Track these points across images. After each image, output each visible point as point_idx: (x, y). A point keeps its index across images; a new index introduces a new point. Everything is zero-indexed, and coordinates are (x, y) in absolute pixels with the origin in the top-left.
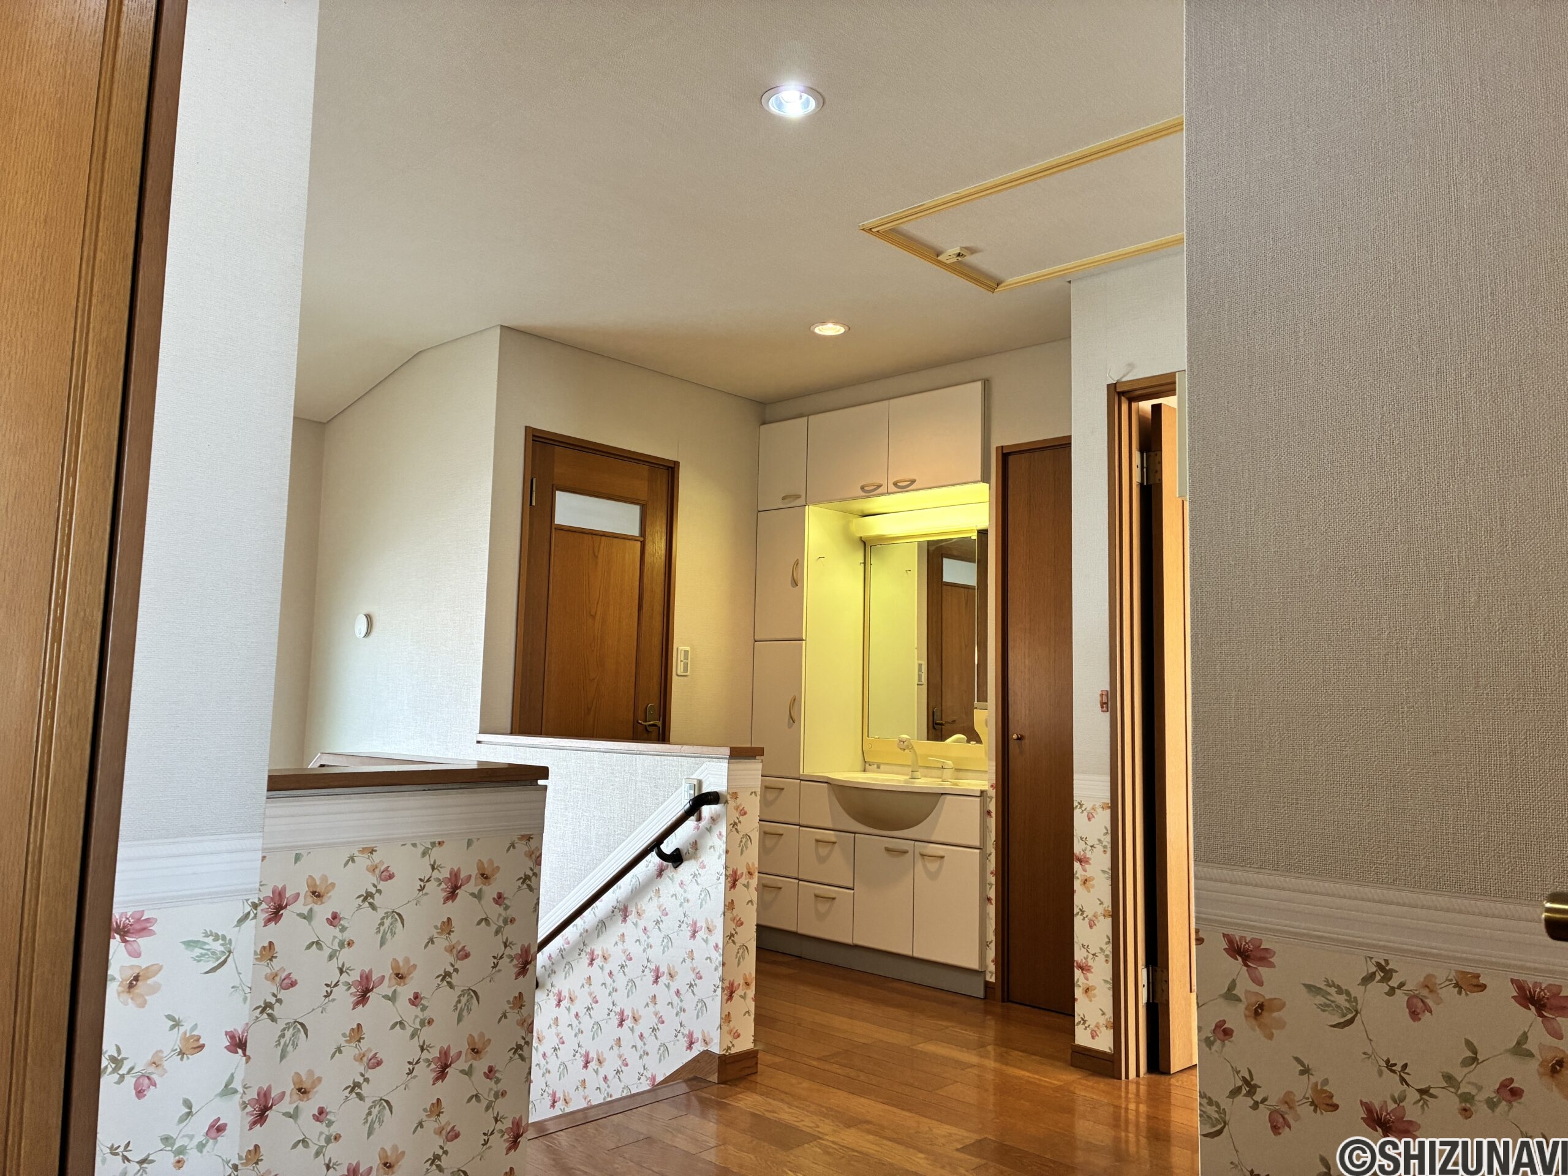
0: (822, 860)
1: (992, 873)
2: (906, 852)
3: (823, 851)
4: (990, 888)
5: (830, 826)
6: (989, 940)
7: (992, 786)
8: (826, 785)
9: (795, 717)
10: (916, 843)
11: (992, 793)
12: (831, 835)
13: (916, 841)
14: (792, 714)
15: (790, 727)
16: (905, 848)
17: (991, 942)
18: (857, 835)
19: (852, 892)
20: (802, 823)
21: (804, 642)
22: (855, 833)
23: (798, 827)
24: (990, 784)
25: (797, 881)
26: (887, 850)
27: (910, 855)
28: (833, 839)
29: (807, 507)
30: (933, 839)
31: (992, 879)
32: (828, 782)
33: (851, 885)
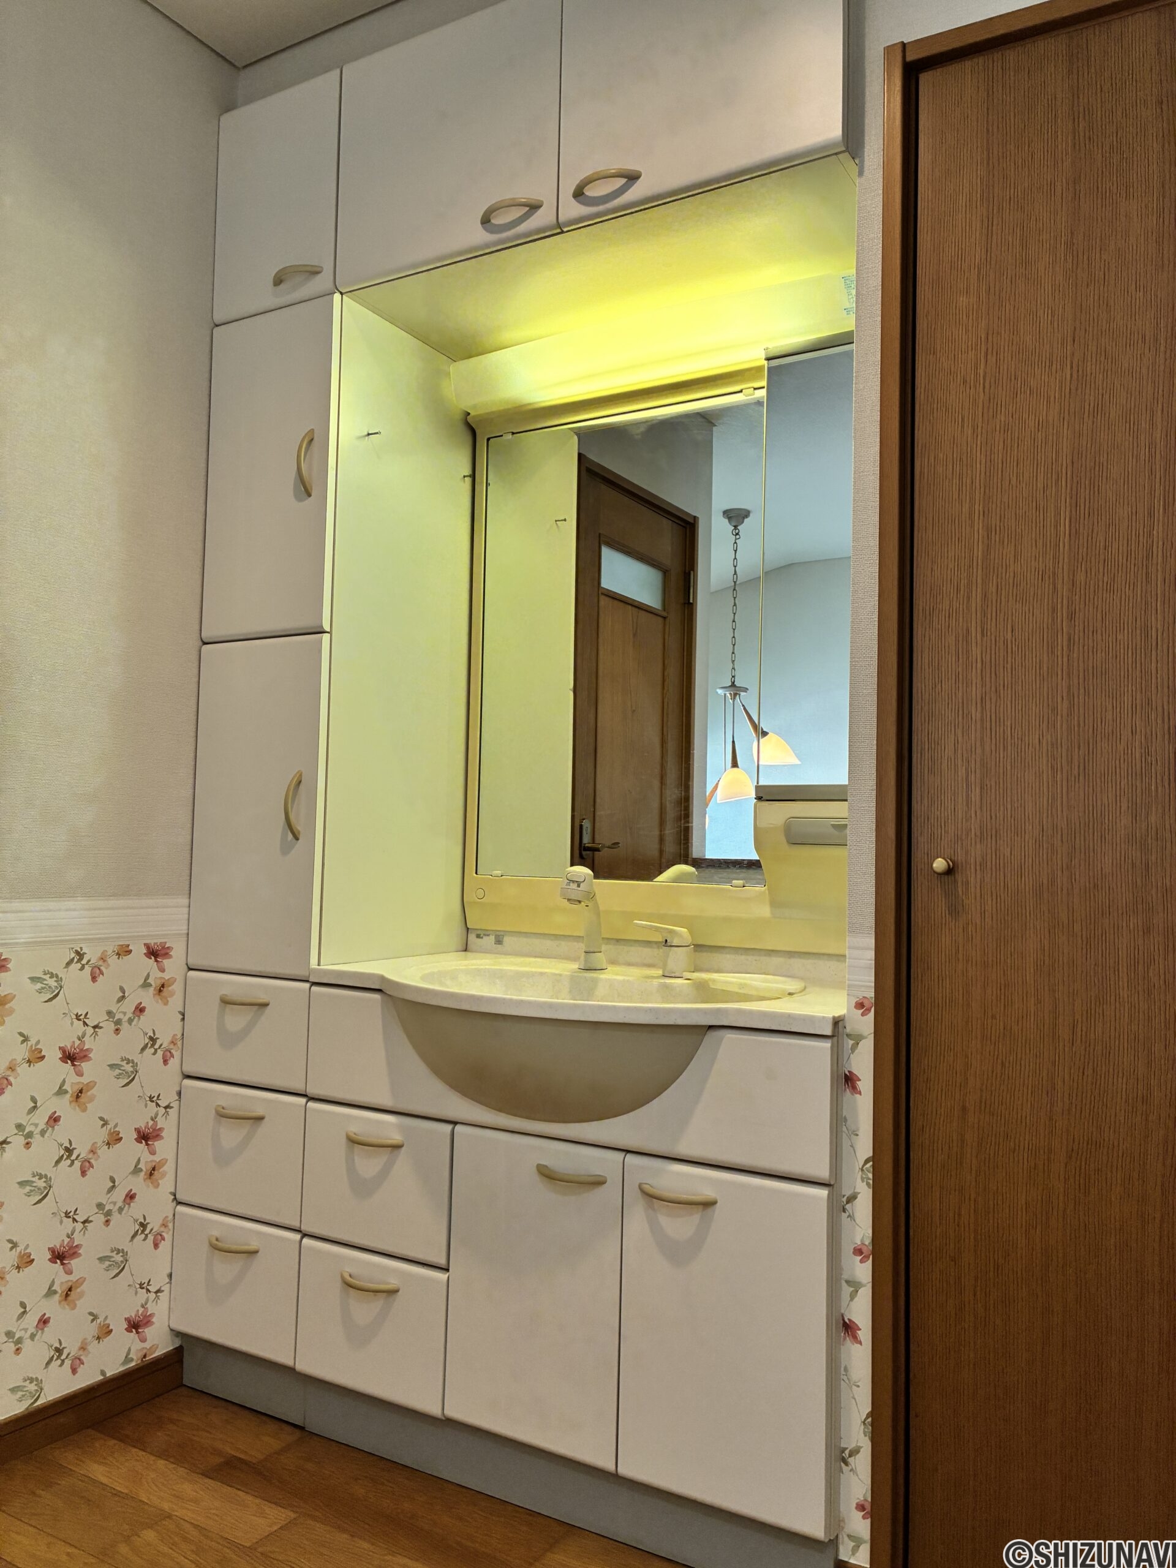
0: (363, 1188)
1: (858, 1251)
2: (598, 1182)
3: (369, 1165)
4: (853, 1295)
5: (387, 1102)
6: (849, 1443)
7: (860, 1005)
8: (377, 996)
9: (299, 827)
10: (629, 1157)
11: (865, 1024)
12: (389, 1127)
13: (628, 1152)
14: (292, 817)
15: (285, 849)
16: (597, 1171)
17: (855, 1452)
18: (458, 1128)
19: (442, 1276)
20: (312, 1091)
21: (326, 637)
22: (455, 1123)
23: (303, 1100)
24: (854, 1001)
25: (298, 1236)
26: (547, 1174)
27: (610, 1193)
28: (396, 1138)
29: (337, 296)
30: (683, 1149)
31: (863, 1271)
32: (379, 988)
33: (442, 1261)
